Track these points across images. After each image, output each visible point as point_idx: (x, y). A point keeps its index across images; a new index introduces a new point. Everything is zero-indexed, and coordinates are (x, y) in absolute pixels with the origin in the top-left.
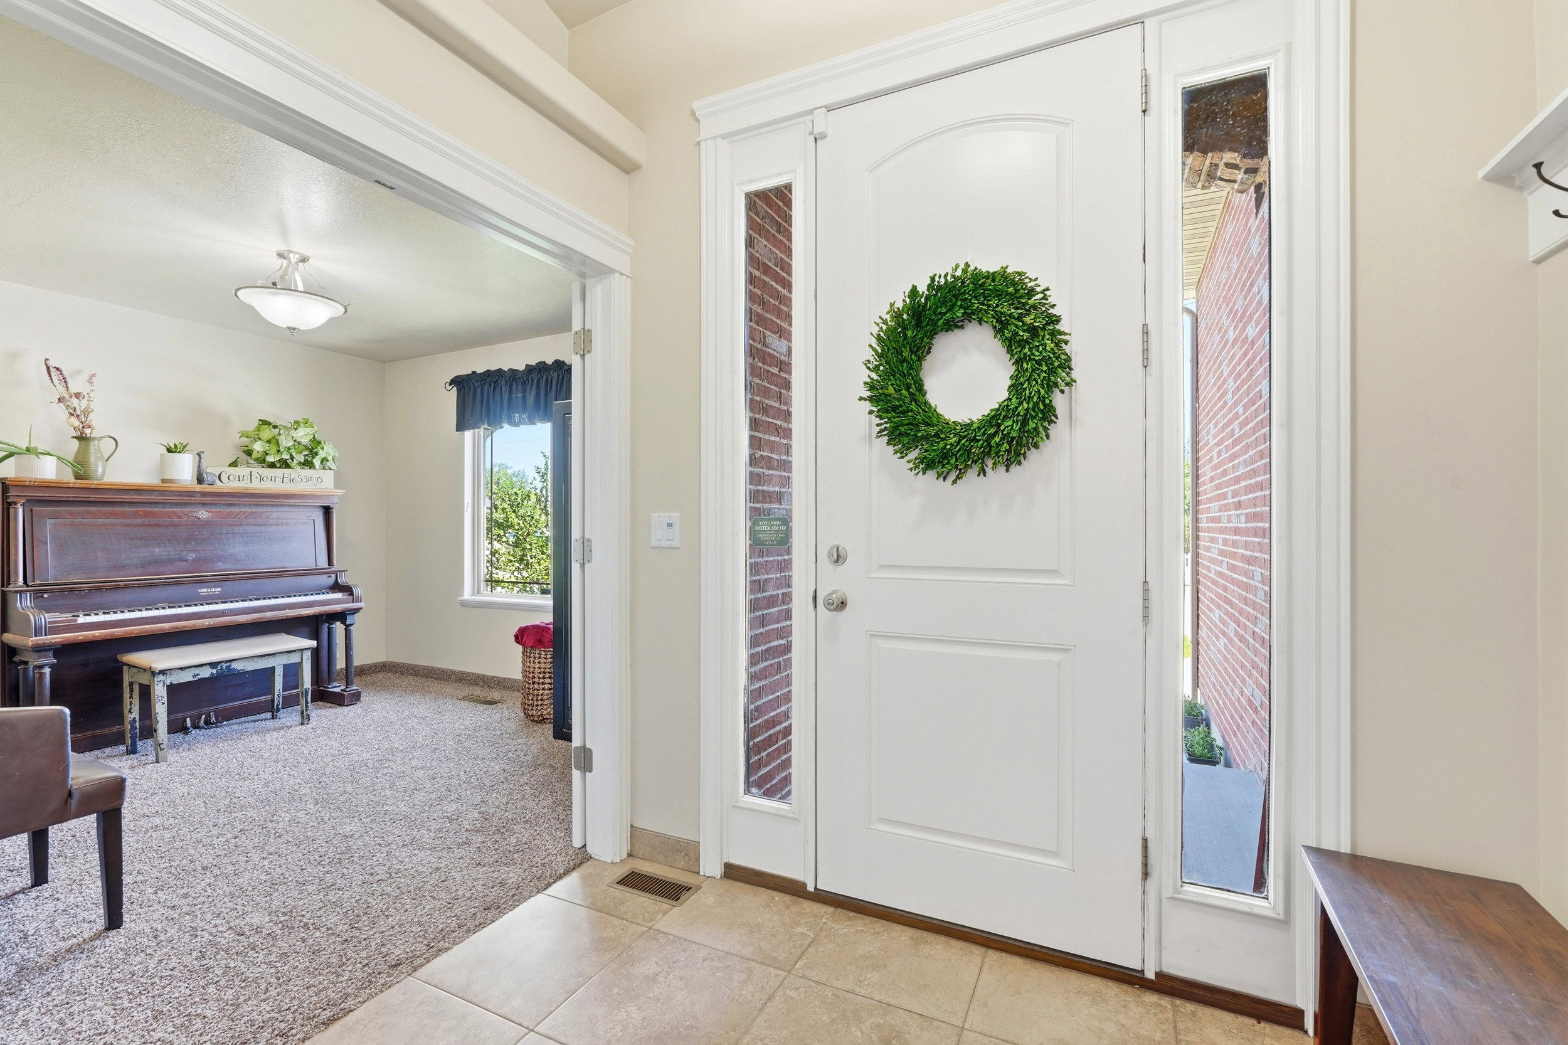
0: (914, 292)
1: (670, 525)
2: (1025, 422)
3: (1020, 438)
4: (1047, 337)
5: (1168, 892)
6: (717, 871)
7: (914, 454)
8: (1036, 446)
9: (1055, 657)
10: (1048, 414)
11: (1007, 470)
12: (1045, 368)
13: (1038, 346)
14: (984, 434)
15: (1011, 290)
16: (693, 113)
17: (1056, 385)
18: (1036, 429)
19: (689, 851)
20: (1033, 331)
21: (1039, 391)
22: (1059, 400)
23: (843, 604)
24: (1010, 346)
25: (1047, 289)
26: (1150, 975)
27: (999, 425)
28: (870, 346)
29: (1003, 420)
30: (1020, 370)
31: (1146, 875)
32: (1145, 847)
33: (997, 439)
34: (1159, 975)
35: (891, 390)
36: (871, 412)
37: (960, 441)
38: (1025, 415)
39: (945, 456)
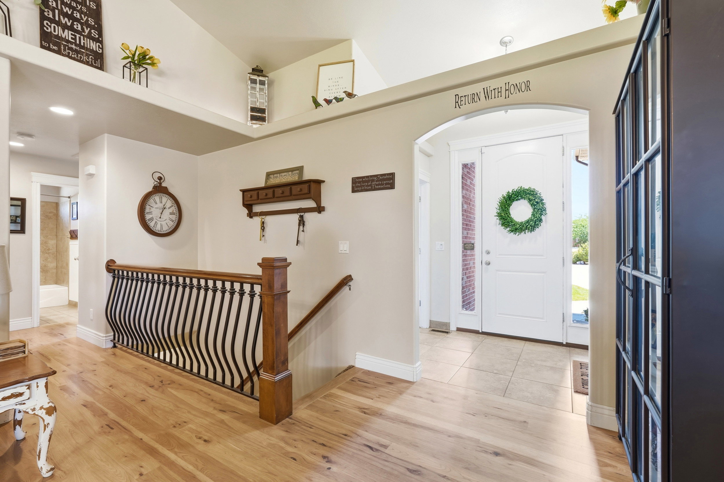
0: (509, 192)
1: (441, 245)
2: (535, 223)
3: (534, 226)
4: (541, 204)
5: (568, 325)
6: (455, 329)
7: (508, 229)
8: (538, 228)
9: (543, 274)
10: (541, 220)
11: (531, 233)
12: (540, 211)
13: (538, 206)
14: (526, 225)
15: (532, 193)
16: (448, 144)
17: (543, 214)
18: (538, 224)
19: (447, 325)
20: (537, 203)
21: (539, 216)
22: (543, 217)
23: (489, 264)
24: (532, 205)
25: (541, 193)
26: (565, 343)
27: (529, 223)
28: (497, 204)
29: (530, 222)
30: (534, 211)
31: (563, 321)
32: (563, 315)
33: (529, 226)
34: (566, 343)
35: (503, 215)
36: (497, 219)
37: (520, 226)
38: (535, 221)
39: (516, 229)
